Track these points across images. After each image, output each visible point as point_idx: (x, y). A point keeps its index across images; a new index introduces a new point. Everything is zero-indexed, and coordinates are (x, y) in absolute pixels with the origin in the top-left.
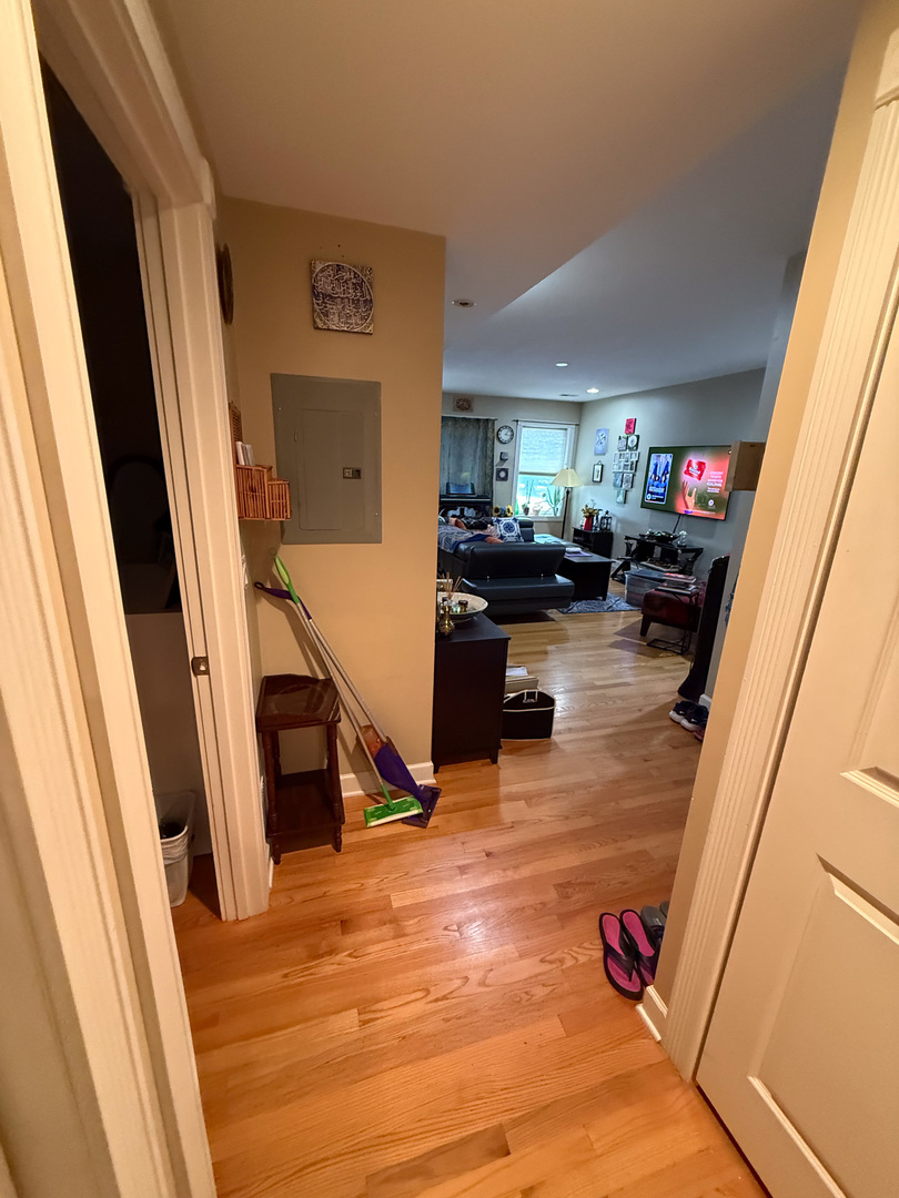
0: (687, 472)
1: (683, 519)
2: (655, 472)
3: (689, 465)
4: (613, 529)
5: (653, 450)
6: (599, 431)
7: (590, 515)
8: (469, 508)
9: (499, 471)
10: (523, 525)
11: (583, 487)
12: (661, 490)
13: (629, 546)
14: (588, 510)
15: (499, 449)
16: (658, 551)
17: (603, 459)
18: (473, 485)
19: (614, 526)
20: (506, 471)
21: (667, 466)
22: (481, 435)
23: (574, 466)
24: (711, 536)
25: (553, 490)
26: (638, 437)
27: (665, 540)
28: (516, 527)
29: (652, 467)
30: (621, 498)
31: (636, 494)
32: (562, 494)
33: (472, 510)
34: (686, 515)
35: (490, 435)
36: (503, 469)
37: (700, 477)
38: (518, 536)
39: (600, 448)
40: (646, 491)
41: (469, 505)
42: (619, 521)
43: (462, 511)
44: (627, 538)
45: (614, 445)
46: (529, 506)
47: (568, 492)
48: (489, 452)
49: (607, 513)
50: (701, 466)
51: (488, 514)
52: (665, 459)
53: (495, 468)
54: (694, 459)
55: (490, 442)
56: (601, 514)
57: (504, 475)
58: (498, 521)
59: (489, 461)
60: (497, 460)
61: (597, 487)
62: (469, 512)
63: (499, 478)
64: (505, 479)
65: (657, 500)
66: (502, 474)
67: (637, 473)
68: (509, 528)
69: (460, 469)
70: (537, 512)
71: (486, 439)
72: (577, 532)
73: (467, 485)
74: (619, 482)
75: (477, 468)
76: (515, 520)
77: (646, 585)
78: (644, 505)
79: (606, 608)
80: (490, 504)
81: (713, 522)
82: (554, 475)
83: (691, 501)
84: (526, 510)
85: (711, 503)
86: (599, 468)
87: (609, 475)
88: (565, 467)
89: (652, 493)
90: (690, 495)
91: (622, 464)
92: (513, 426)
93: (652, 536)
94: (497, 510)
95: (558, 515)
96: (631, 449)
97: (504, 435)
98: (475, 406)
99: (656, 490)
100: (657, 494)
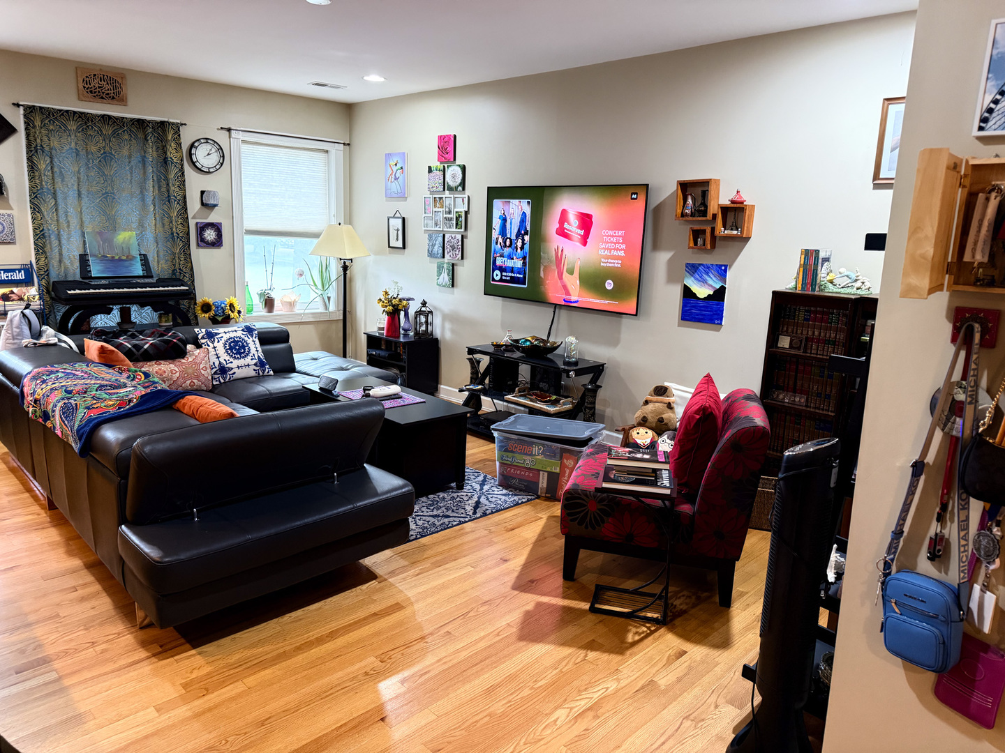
0: (562, 233)
1: (563, 315)
2: (503, 231)
3: (564, 216)
4: (438, 333)
5: (495, 193)
6: (388, 156)
7: (395, 311)
8: (143, 305)
9: (201, 229)
10: (266, 338)
11: (372, 258)
12: (518, 263)
13: (474, 364)
14: (390, 301)
15: (195, 184)
16: (524, 371)
17: (405, 209)
18: (144, 259)
19: (440, 329)
20: (217, 228)
21: (523, 221)
22: (152, 154)
23: (349, 220)
24: (614, 342)
25: (315, 261)
26: (463, 169)
27: (539, 353)
28: (254, 346)
29: (497, 223)
30: (445, 277)
31: (472, 269)
32: (335, 270)
33: (148, 309)
34: (568, 306)
35: (172, 153)
36: (212, 225)
37: (584, 241)
38: (261, 364)
39: (394, 187)
40: (490, 265)
41: (142, 300)
42: (446, 317)
43: (125, 315)
44: (471, 351)
45: (421, 185)
46: (273, 295)
47: (345, 268)
48: (174, 189)
49: (424, 304)
50: (586, 221)
51: (187, 320)
52: (518, 209)
53: (192, 223)
54: (571, 205)
55: (173, 171)
56: (413, 308)
57: (213, 236)
58: (211, 336)
59: (177, 207)
60: (194, 205)
61: (397, 257)
62: (143, 316)
63: (202, 242)
64: (217, 243)
65: (513, 280)
66: (210, 235)
67: (470, 234)
68: (237, 348)
69: (112, 225)
70: (291, 305)
71: (165, 162)
72: (372, 341)
73: (130, 258)
74: (437, 249)
75: (150, 221)
76: (249, 330)
77: (535, 449)
78: (490, 290)
79: (469, 509)
80: (190, 295)
81: (614, 319)
82: (317, 235)
83: (573, 283)
84: (269, 303)
85: (609, 285)
86: (398, 223)
87: (418, 237)
88: (334, 222)
89: (502, 269)
90: (571, 272)
91: (441, 216)
92: (222, 138)
93: (515, 345)
94: (206, 307)
95: (332, 308)
96: (450, 189)
97: (204, 156)
98: (131, 92)
99: (509, 264)
100: (512, 270)
